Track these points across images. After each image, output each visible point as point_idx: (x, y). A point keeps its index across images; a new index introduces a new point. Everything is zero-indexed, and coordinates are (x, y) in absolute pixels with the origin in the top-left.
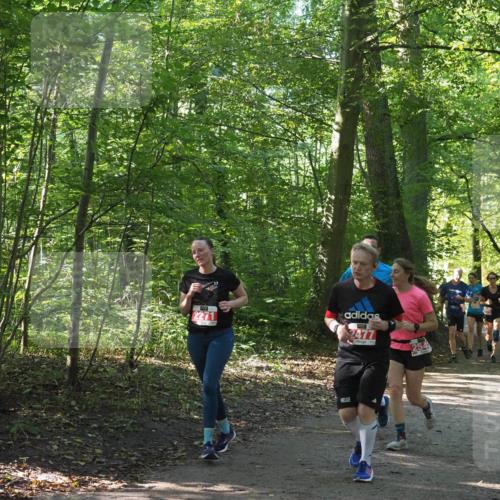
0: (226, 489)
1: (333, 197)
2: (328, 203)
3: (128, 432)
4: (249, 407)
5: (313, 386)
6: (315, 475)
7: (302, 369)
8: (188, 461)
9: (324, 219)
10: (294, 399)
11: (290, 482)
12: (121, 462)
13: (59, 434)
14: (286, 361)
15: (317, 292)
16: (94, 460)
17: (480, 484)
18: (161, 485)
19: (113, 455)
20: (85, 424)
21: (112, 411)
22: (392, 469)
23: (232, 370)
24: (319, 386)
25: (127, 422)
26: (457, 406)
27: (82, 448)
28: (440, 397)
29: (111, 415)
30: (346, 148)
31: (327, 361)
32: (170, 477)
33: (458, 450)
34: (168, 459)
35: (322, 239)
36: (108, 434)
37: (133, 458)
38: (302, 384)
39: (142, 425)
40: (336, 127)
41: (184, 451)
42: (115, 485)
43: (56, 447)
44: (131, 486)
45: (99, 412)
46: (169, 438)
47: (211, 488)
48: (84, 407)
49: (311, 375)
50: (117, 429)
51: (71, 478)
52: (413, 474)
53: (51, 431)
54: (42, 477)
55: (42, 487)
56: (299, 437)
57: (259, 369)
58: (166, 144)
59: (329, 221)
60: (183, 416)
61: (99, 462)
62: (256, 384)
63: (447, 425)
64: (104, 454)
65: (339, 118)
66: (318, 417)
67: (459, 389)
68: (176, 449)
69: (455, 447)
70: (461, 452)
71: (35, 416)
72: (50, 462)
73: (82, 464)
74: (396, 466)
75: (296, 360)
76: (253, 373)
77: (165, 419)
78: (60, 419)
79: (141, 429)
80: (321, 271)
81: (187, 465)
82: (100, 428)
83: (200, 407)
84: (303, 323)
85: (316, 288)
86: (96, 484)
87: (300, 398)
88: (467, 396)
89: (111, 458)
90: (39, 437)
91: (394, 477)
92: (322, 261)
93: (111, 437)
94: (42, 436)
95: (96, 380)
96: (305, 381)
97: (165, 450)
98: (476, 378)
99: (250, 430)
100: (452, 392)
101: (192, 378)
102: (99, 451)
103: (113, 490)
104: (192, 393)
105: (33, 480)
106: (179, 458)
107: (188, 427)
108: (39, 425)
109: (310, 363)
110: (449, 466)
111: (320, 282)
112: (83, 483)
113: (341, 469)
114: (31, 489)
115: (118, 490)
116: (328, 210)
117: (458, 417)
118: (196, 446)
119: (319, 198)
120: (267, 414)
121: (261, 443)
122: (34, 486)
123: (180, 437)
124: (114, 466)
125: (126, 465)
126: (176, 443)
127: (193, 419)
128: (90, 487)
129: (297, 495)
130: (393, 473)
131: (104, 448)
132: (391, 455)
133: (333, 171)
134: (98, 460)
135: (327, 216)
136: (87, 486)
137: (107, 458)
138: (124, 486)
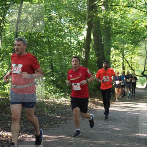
0: (64, 137)
1: (85, 50)
2: (84, 52)
4: (65, 112)
6: (89, 132)
8: (50, 128)
12: (30, 129)
13: (9, 121)
16: (21, 128)
17: (139, 134)
19: (27, 127)
22: (112, 130)
23: (58, 102)
26: (126, 111)
28: (120, 109)
29: (24, 115)
30: (89, 35)
32: (45, 133)
33: (130, 124)
34: (44, 128)
35: (82, 63)
40: (86, 29)
42: (29, 136)
43: (9, 124)
46: (43, 122)
47: (59, 136)
52: (119, 132)
53: (7, 120)
54: (6, 134)
55: (7, 137)
57: (65, 101)
58: (39, 32)
59: (83, 57)
60: (46, 115)
62: (65, 105)
63: (125, 117)
64: (24, 126)
65: (87, 26)
67: (125, 107)
68: (45, 125)
69: (129, 123)
70: (131, 125)
71: (1, 115)
72: (8, 129)
74: (113, 129)
76: (64, 102)
77: (40, 116)
78: (9, 116)
81: (50, 129)
83: (50, 112)
86: (23, 136)
88: (128, 108)
89: (26, 128)
90: (3, 121)
91: (113, 132)
93: (26, 121)
94: (5, 121)
97: (42, 125)
98: (128, 104)
99: (67, 119)
100: (123, 107)
101: (46, 104)
102: (22, 126)
103: (29, 137)
104: (47, 108)
105: (4, 135)
106: (47, 127)
108: (3, 118)
110: (128, 129)
113: (97, 130)
114: (4, 137)
115: (30, 137)
116: (83, 54)
117: (127, 115)
118: (51, 124)
119: (80, 51)
120: (71, 114)
121: (71, 123)
122: (4, 136)
123: (46, 121)
124: (28, 130)
125: (31, 130)
126: (45, 123)
127: (49, 116)
128: (22, 137)
129: (86, 138)
130: (113, 131)
131: (24, 125)
132: (111, 126)
133: (85, 42)
134: (22, 128)
135: (83, 56)
136: (21, 136)
137: (25, 128)
138: (32, 136)
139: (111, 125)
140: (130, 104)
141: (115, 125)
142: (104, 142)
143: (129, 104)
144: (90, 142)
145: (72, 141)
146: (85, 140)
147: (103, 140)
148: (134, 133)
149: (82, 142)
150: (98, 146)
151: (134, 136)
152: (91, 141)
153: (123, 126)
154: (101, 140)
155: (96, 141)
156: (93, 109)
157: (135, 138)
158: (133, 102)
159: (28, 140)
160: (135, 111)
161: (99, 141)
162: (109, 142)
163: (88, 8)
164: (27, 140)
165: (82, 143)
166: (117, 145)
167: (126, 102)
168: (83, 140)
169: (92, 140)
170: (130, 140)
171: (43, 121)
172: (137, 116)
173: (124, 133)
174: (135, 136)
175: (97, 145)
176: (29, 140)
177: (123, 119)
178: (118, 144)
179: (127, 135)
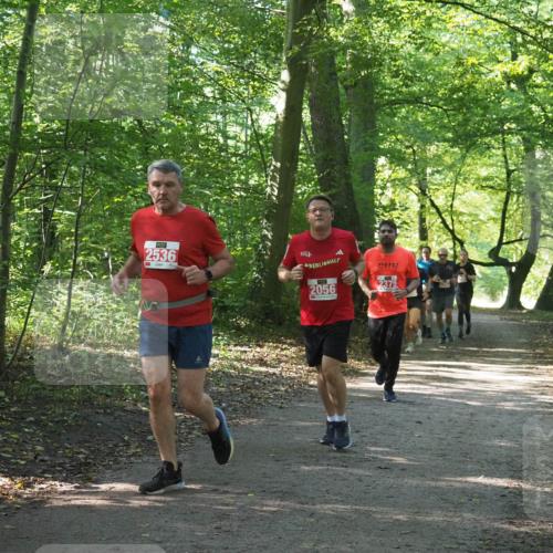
1: (279, 165)
2: (273, 171)
3: (70, 426)
5: (267, 375)
6: (294, 472)
7: (250, 356)
8: (146, 458)
9: (268, 190)
10: (248, 388)
11: (268, 480)
12: (67, 461)
14: (231, 347)
15: (260, 271)
16: (36, 458)
17: (481, 480)
18: (120, 487)
19: (56, 452)
20: (20, 417)
21: (47, 403)
22: (379, 465)
24: (274, 374)
25: (68, 415)
26: (430, 395)
27: (21, 444)
28: (409, 386)
29: (48, 407)
30: (293, 109)
31: (277, 347)
32: (129, 475)
33: (445, 442)
34: (121, 456)
35: (266, 212)
36: (48, 429)
37: (80, 456)
38: (254, 372)
39: (84, 418)
40: (282, 86)
41: (137, 447)
42: (67, 487)
44: (86, 487)
45: (34, 404)
46: (118, 433)
48: (15, 398)
49: (262, 362)
50: (58, 422)
51: (12, 480)
52: (403, 470)
56: (264, 430)
59: (272, 190)
60: (130, 408)
61: (42, 461)
63: (426, 415)
64: (48, 451)
65: (285, 76)
66: (281, 408)
67: (427, 377)
68: (128, 445)
69: (441, 439)
70: (449, 445)
73: (23, 462)
74: (382, 461)
75: (242, 346)
77: (109, 411)
79: (85, 422)
80: (265, 247)
81: (144, 462)
82: (37, 423)
84: (245, 306)
85: (259, 266)
86: (42, 486)
87: (256, 388)
88: (438, 384)
89: (55, 456)
91: (384, 472)
92: (265, 236)
93: (52, 432)
95: (24, 368)
96: (257, 368)
97: (116, 446)
98: (438, 366)
100: (420, 380)
102: (39, 448)
103: (64, 493)
106: (134, 455)
107: (137, 419)
109: (258, 349)
111: (264, 261)
112: (28, 485)
113: (322, 465)
115: (70, 493)
116: (273, 179)
117: (435, 407)
118: (150, 441)
119: (262, 167)
120: (224, 405)
123: (130, 430)
124: (60, 465)
125: (74, 463)
126: (126, 438)
127: (141, 411)
128: (36, 490)
129: (280, 494)
130: (380, 468)
131: (45, 444)
132: (373, 449)
133: (279, 135)
134: (40, 458)
135: (271, 186)
136: (33, 488)
137: (50, 456)
138: (76, 487)
139: (375, 444)
140: (446, 369)
141: (389, 447)
142: (349, 507)
143: (444, 366)
144: (295, 510)
145: (227, 505)
146: (277, 503)
147: (343, 502)
148: (461, 476)
149: (265, 508)
150: (324, 522)
151: (458, 485)
152: (298, 506)
153: (422, 448)
154: (337, 502)
155: (318, 506)
156: (306, 387)
157: (463, 491)
158: (457, 360)
159: (61, 503)
160: (467, 394)
161: (330, 506)
162: (366, 508)
163: (291, 7)
164: (55, 503)
165: (265, 511)
166: (397, 520)
167: (432, 359)
168: (271, 503)
169: (303, 499)
170: (446, 501)
171: (119, 429)
172: (471, 410)
173: (423, 476)
174: (466, 485)
175: (322, 518)
176: (66, 503)
177: (420, 422)
178: (401, 517)
179: (433, 484)
